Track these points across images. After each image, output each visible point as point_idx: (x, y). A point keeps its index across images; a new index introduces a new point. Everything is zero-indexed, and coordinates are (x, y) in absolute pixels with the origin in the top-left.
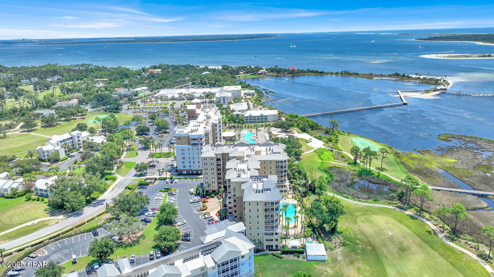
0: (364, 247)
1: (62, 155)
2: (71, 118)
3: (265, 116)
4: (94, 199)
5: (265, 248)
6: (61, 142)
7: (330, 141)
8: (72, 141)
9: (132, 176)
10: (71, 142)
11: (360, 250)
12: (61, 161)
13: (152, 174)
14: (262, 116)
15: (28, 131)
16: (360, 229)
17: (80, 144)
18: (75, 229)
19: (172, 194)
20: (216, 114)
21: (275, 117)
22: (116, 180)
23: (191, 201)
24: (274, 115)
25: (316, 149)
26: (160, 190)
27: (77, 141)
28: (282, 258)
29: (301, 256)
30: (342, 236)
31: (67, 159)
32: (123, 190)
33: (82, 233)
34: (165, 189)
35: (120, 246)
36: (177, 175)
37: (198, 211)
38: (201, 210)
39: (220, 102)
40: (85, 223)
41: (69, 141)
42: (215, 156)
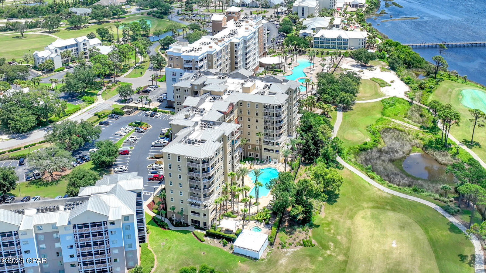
0: (333, 254)
1: (58, 64)
2: (103, 20)
3: (344, 40)
4: (51, 122)
5: (190, 223)
6: (61, 48)
7: (422, 89)
8: (77, 49)
9: (114, 101)
10: (75, 49)
11: (324, 258)
12: (55, 72)
13: (137, 102)
14: (339, 39)
15: (49, 32)
16: (352, 227)
17: (86, 53)
18: (7, 153)
19: (138, 131)
20: (247, 30)
21: (361, 42)
22: (94, 102)
23: (153, 143)
24: (360, 40)
25: (387, 97)
26: (130, 123)
27: (82, 49)
28: (202, 242)
29: (229, 244)
30: (313, 233)
31: (64, 69)
32: (92, 115)
33: (9, 159)
34: (136, 123)
35: (35, 182)
36: (166, 107)
37: (152, 158)
38: (156, 158)
39: (297, 13)
40: (20, 149)
41: (73, 48)
42: (190, 87)
